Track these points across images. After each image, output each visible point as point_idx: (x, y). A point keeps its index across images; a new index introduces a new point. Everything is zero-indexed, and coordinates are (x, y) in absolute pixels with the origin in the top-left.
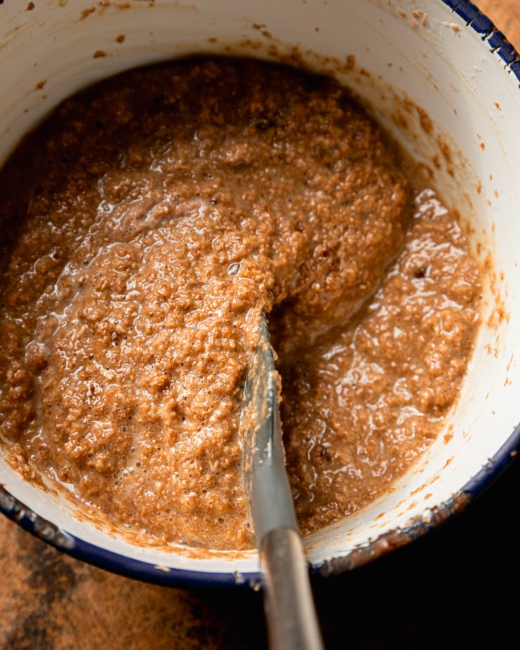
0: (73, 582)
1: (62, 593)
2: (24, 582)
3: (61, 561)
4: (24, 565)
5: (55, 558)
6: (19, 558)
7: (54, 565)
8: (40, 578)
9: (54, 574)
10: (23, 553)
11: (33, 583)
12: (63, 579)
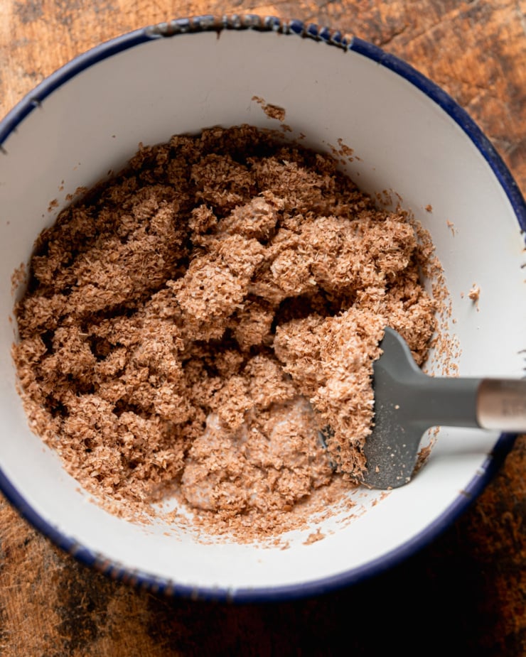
0: (94, 636)
1: (84, 642)
2: (55, 628)
3: (88, 617)
4: (59, 614)
5: (84, 613)
6: (56, 607)
7: (83, 619)
8: (68, 628)
9: (81, 627)
10: (60, 604)
11: (62, 630)
12: (87, 632)
